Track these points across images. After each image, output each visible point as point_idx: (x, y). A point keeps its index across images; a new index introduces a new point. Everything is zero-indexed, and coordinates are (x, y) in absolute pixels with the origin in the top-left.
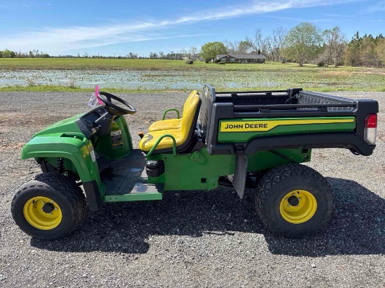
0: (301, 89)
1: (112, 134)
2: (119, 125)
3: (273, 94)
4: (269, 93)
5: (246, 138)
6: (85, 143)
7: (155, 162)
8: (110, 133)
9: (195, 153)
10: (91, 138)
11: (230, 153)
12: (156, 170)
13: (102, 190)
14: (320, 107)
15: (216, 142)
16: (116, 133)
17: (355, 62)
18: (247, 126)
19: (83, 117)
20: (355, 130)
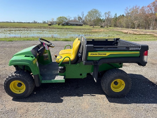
0: (119, 39)
1: (44, 55)
3: (108, 40)
5: (98, 59)
7: (62, 67)
9: (78, 63)
12: (63, 71)
13: (41, 78)
14: (126, 47)
16: (46, 55)
18: (99, 54)
20: (140, 56)
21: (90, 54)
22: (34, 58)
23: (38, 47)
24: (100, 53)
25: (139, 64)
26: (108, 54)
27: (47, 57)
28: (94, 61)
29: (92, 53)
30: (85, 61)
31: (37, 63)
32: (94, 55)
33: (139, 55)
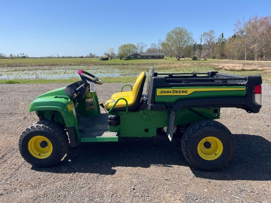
22: (69, 100)
24: (176, 90)
26: (190, 91)
27: (92, 104)
28: (167, 104)
30: (151, 103)
32: (166, 94)
33: (245, 93)
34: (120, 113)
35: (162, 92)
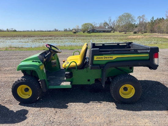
0: (132, 42)
2: (55, 57)
3: (120, 44)
4: (118, 44)
6: (41, 65)
8: (51, 61)
10: (44, 63)
11: (98, 69)
12: (69, 76)
14: (134, 50)
15: (93, 64)
17: (152, 31)
18: (105, 58)
19: (40, 54)
21: (95, 58)
22: (41, 63)
23: (45, 53)
24: (106, 56)
25: (150, 68)
26: (114, 57)
27: (55, 64)
29: (98, 57)
31: (44, 69)
32: (100, 59)
33: (148, 58)
34: (72, 70)
35: (97, 58)
